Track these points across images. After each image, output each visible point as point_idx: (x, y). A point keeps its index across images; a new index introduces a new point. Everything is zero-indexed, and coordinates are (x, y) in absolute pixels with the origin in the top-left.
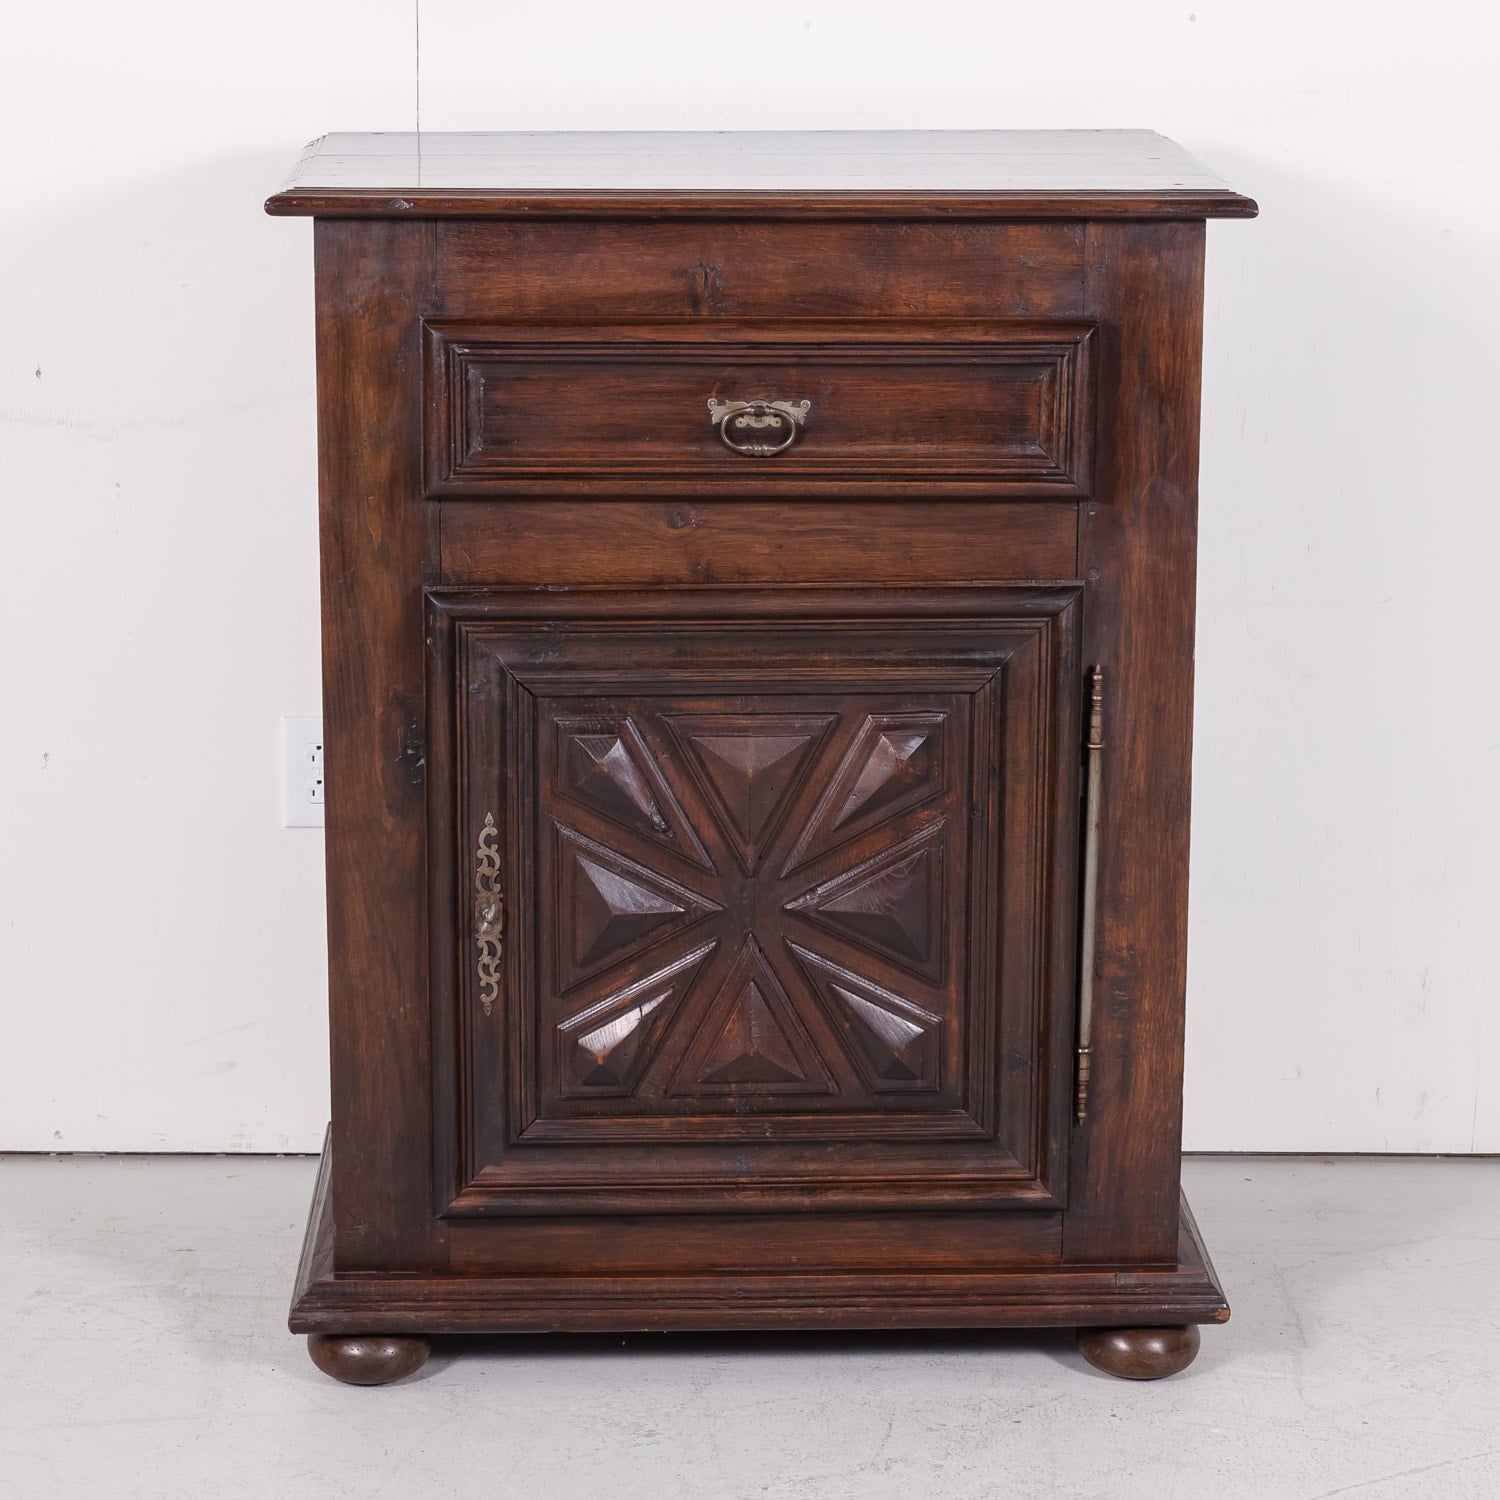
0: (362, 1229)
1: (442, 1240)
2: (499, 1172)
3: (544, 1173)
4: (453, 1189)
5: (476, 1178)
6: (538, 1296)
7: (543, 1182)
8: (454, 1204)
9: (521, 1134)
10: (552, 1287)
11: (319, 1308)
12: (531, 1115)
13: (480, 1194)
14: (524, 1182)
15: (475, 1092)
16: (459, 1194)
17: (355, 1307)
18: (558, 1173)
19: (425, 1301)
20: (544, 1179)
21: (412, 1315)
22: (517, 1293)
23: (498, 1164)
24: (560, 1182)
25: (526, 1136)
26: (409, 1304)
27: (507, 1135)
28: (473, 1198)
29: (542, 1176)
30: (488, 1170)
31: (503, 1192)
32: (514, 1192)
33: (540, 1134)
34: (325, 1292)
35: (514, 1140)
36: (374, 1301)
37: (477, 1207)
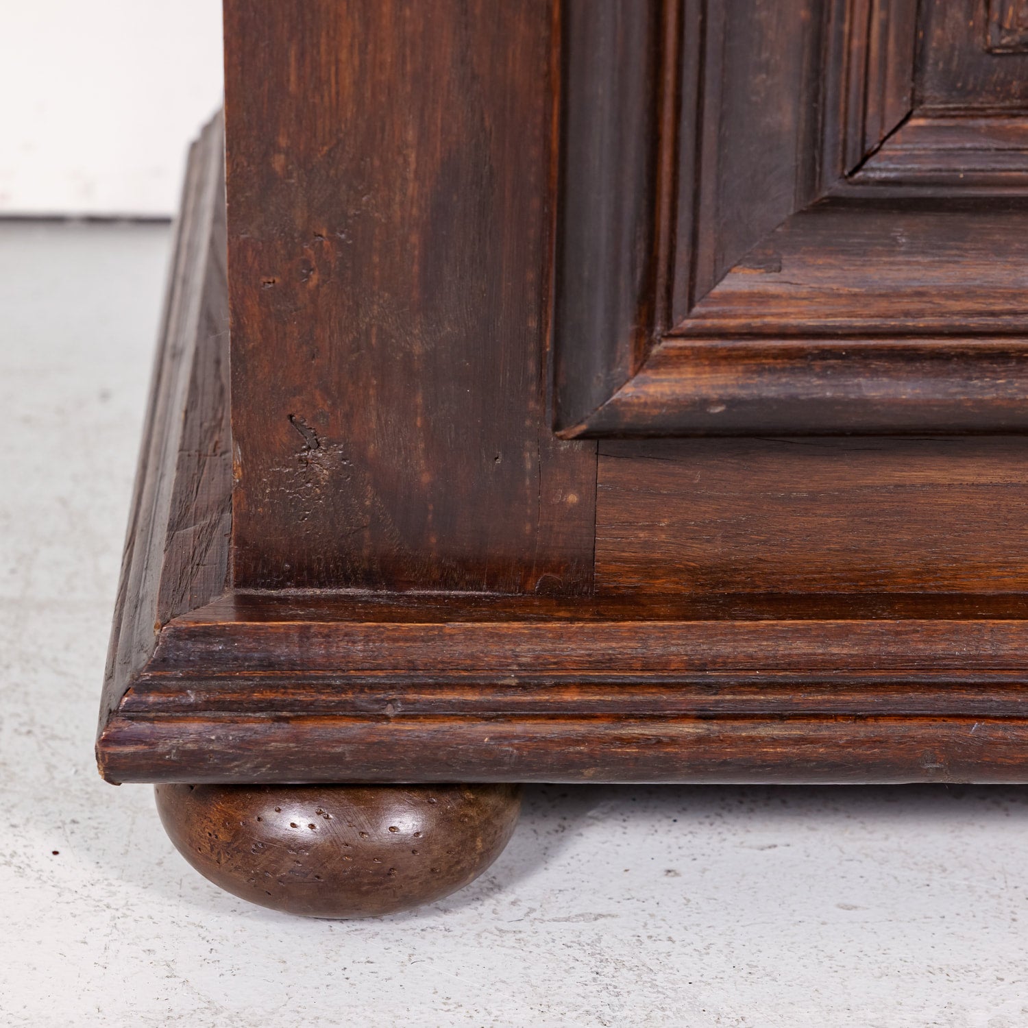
0: (323, 462)
1: (572, 498)
2: (772, 289)
3: (920, 294)
4: (625, 346)
5: (697, 309)
6: (876, 676)
7: (921, 323)
8: (628, 391)
9: (857, 169)
10: (921, 648)
11: (193, 708)
12: (894, 108)
13: (715, 359)
14: (858, 322)
15: (711, 24)
16: (643, 361)
17: (306, 706)
18: (970, 294)
19: (523, 687)
20: (921, 314)
21: (483, 731)
22: (812, 665)
23: (772, 265)
24: (974, 322)
25: (877, 169)
26: (471, 697)
27: (812, 173)
28: (688, 373)
29: (915, 305)
30: (740, 281)
31: (787, 354)
32: (824, 354)
33: (914, 168)
34: (209, 658)
35: (834, 185)
36: (361, 689)
37: (705, 402)
